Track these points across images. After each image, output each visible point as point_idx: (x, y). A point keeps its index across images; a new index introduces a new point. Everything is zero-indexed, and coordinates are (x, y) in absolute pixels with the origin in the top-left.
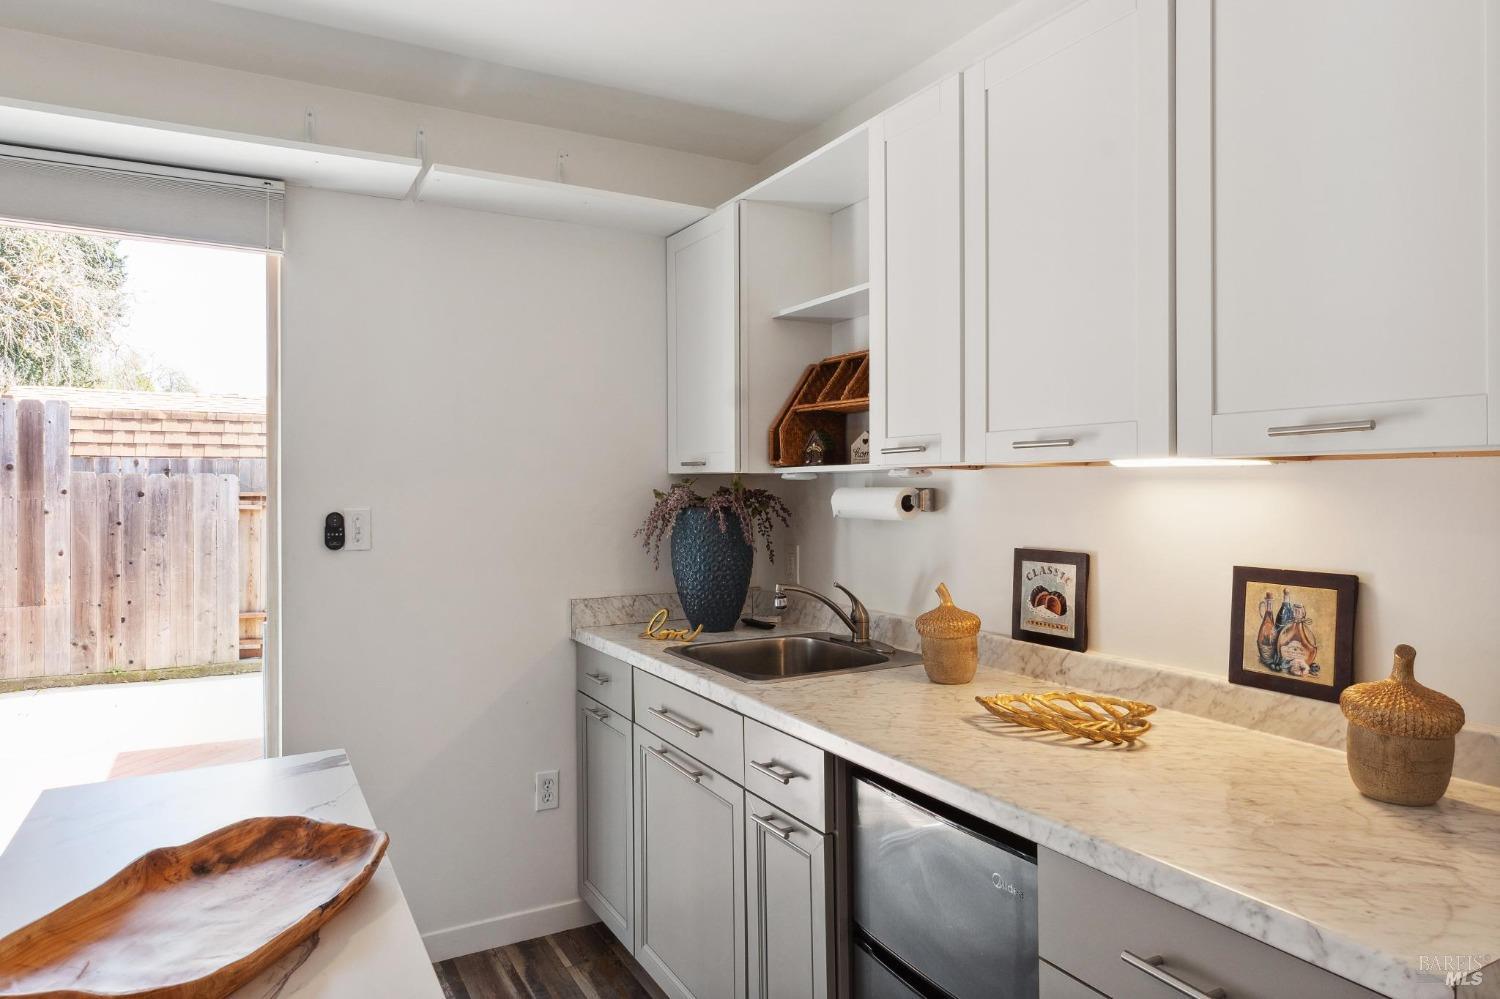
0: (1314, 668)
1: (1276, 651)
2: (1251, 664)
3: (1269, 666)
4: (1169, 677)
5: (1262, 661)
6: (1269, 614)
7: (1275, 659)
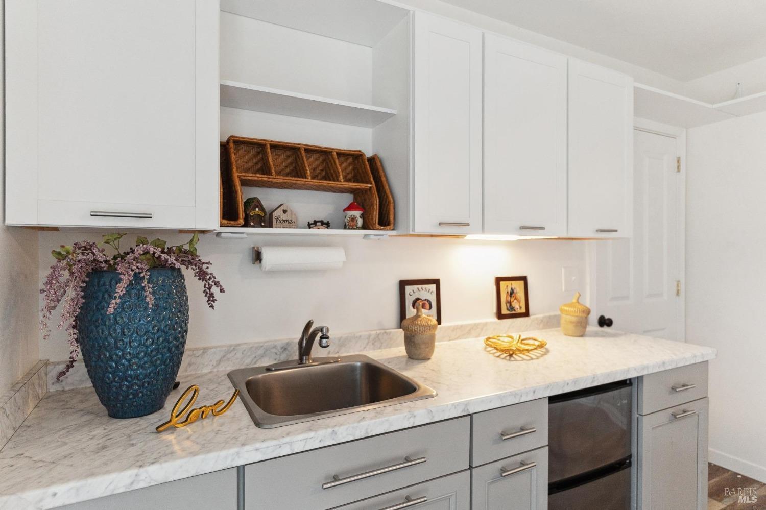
0: (521, 308)
1: (511, 305)
2: (504, 311)
3: (509, 310)
4: (479, 324)
5: (507, 309)
6: (508, 292)
7: (511, 308)
